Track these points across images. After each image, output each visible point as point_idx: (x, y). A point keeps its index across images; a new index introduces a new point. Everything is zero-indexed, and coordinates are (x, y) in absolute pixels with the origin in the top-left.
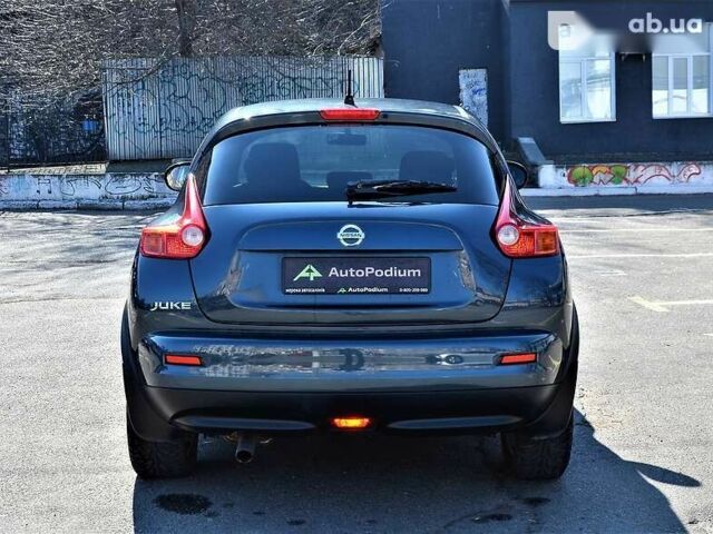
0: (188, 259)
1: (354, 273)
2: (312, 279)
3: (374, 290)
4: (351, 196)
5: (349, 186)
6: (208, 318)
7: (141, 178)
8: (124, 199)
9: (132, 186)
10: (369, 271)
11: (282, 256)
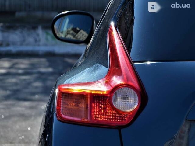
0: (120, 128)
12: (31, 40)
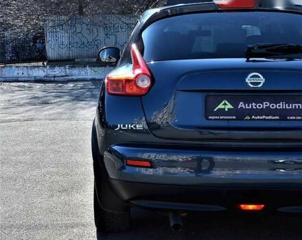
0: (140, 96)
1: (256, 106)
2: (226, 110)
3: (270, 117)
4: (248, 54)
5: (248, 48)
6: (154, 135)
7: (62, 68)
8: (55, 77)
9: (58, 71)
10: (265, 105)
11: (205, 94)
12: (83, 73)
